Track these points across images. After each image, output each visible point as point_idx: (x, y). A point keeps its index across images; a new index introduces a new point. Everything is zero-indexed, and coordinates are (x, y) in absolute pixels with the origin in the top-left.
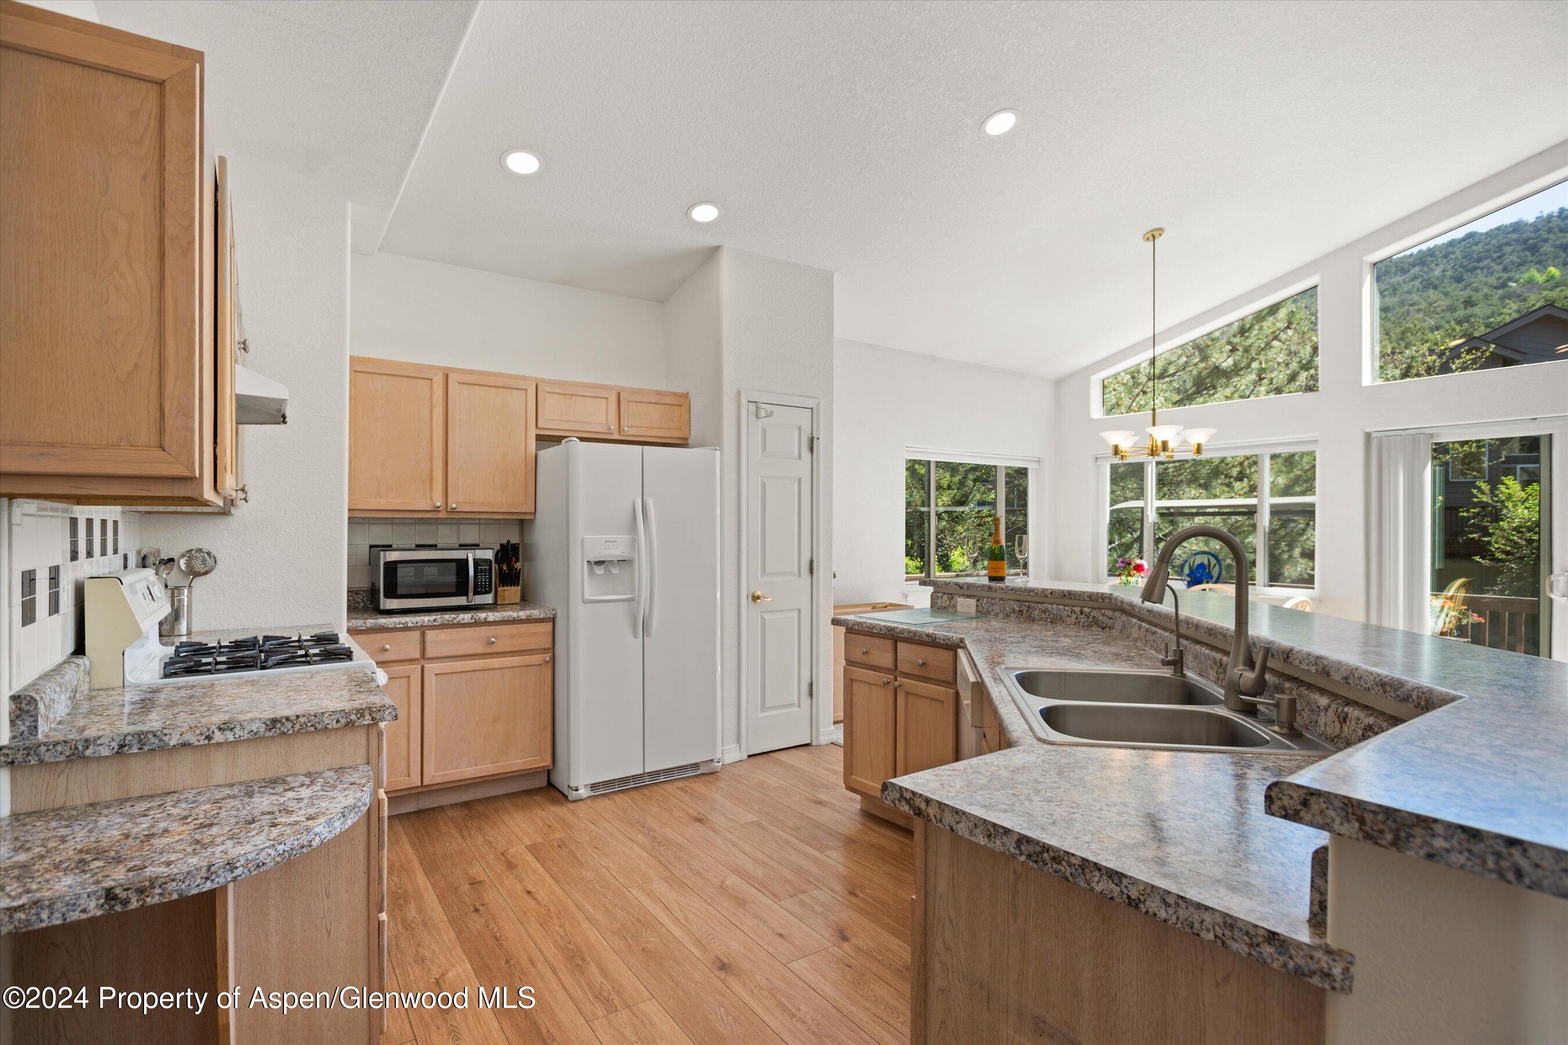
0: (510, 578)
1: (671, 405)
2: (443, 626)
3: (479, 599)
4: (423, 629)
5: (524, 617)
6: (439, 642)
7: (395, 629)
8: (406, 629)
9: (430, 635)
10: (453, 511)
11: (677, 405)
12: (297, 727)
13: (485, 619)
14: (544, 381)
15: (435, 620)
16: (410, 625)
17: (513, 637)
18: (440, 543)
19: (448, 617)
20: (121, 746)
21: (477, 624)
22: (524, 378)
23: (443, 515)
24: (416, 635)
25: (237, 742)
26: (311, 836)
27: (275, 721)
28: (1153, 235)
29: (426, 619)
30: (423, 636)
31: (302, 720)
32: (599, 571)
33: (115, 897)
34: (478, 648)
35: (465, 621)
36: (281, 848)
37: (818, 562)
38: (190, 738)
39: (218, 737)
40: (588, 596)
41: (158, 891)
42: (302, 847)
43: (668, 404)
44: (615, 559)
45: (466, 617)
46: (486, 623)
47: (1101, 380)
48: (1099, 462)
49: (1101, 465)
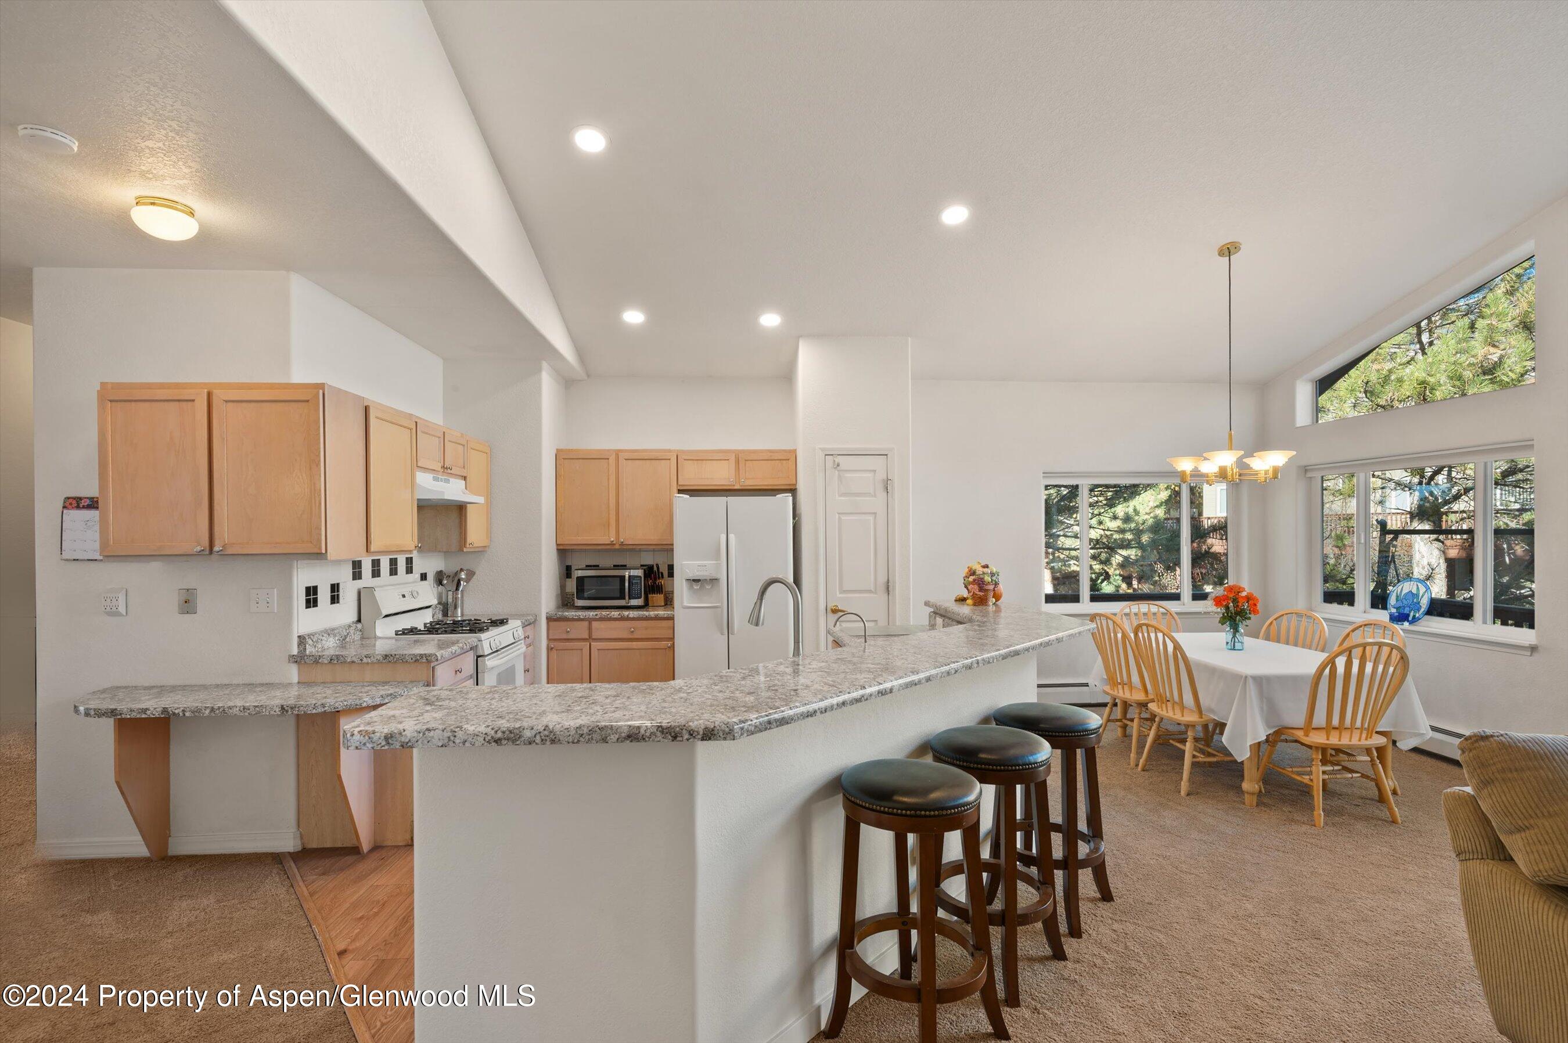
0: (657, 589)
1: (780, 460)
2: (602, 619)
3: (634, 602)
4: (590, 620)
5: (653, 616)
6: (601, 629)
7: (573, 620)
8: (579, 620)
9: (595, 624)
10: (622, 544)
11: (786, 460)
12: (395, 659)
13: (628, 616)
14: (683, 452)
15: (596, 615)
16: (581, 617)
17: (646, 629)
18: (629, 564)
19: (604, 613)
20: (331, 660)
21: (623, 619)
22: (670, 451)
23: (617, 547)
24: (586, 623)
25: (372, 663)
26: (361, 701)
27: (386, 656)
28: (1228, 251)
29: (591, 614)
30: (590, 624)
31: (397, 656)
32: (696, 587)
33: (284, 709)
34: (625, 635)
35: (615, 617)
36: (345, 703)
37: (894, 582)
38: (354, 659)
39: (365, 660)
40: (686, 604)
41: (297, 709)
42: (357, 705)
43: (778, 460)
44: (708, 578)
45: (615, 614)
46: (628, 619)
47: (1312, 381)
48: (1309, 475)
49: (1311, 478)
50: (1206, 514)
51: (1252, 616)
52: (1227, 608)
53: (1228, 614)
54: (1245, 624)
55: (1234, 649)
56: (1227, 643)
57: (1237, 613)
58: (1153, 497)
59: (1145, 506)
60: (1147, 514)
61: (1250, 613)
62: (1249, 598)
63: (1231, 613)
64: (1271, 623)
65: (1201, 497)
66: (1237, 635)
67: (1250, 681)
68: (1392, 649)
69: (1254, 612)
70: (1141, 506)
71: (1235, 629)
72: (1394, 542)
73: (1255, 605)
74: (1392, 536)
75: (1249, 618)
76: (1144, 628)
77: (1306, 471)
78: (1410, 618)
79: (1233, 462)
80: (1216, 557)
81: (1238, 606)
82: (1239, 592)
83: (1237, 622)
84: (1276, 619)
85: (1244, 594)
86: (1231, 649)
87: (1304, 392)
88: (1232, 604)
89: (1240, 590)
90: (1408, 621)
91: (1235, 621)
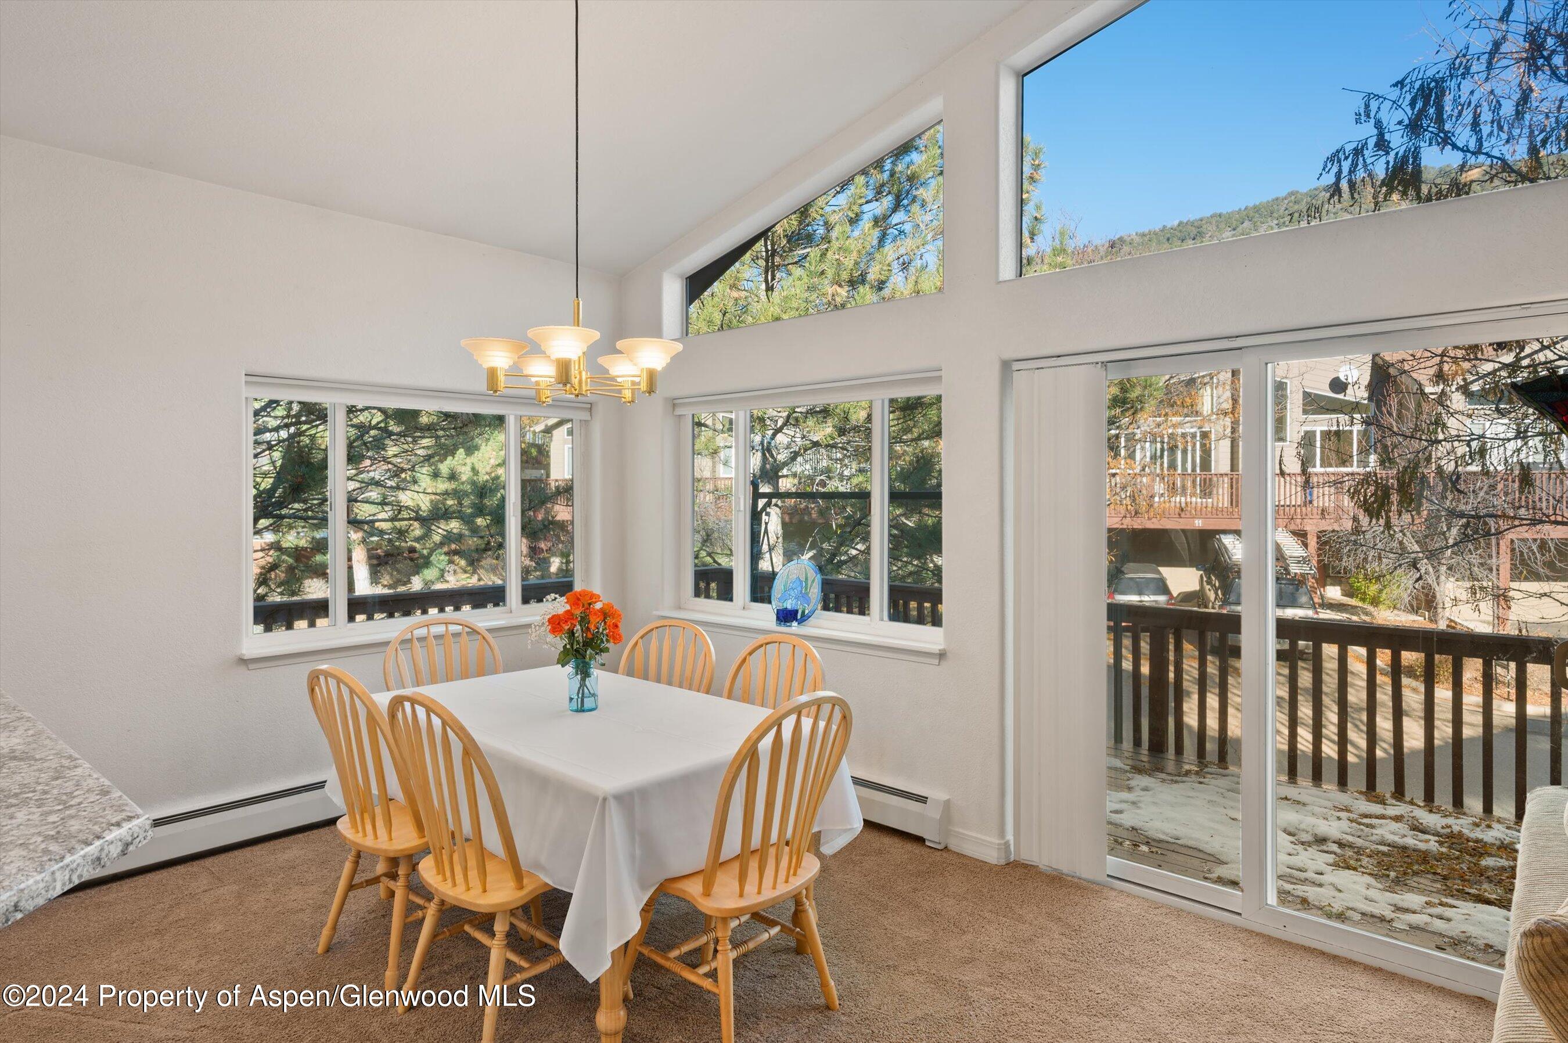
47: (681, 277)
48: (679, 411)
49: (680, 416)
50: (554, 475)
51: (610, 645)
52: (571, 633)
53: (572, 647)
54: (601, 661)
55: (581, 710)
56: (571, 699)
57: (587, 644)
58: (494, 453)
59: (485, 463)
60: (487, 473)
61: (608, 641)
62: (605, 614)
63: (578, 643)
64: (636, 643)
65: (548, 456)
66: (587, 683)
67: (612, 805)
68: (834, 705)
69: (614, 638)
70: (480, 463)
71: (584, 672)
72: (768, 510)
73: (616, 626)
74: (765, 500)
75: (607, 650)
76: (407, 705)
77: (674, 406)
78: (799, 617)
79: (580, 354)
80: (562, 526)
81: (588, 629)
82: (590, 604)
83: (587, 659)
84: (642, 637)
85: (598, 606)
86: (577, 711)
87: (673, 291)
88: (579, 627)
89: (593, 598)
90: (797, 620)
91: (584, 657)
